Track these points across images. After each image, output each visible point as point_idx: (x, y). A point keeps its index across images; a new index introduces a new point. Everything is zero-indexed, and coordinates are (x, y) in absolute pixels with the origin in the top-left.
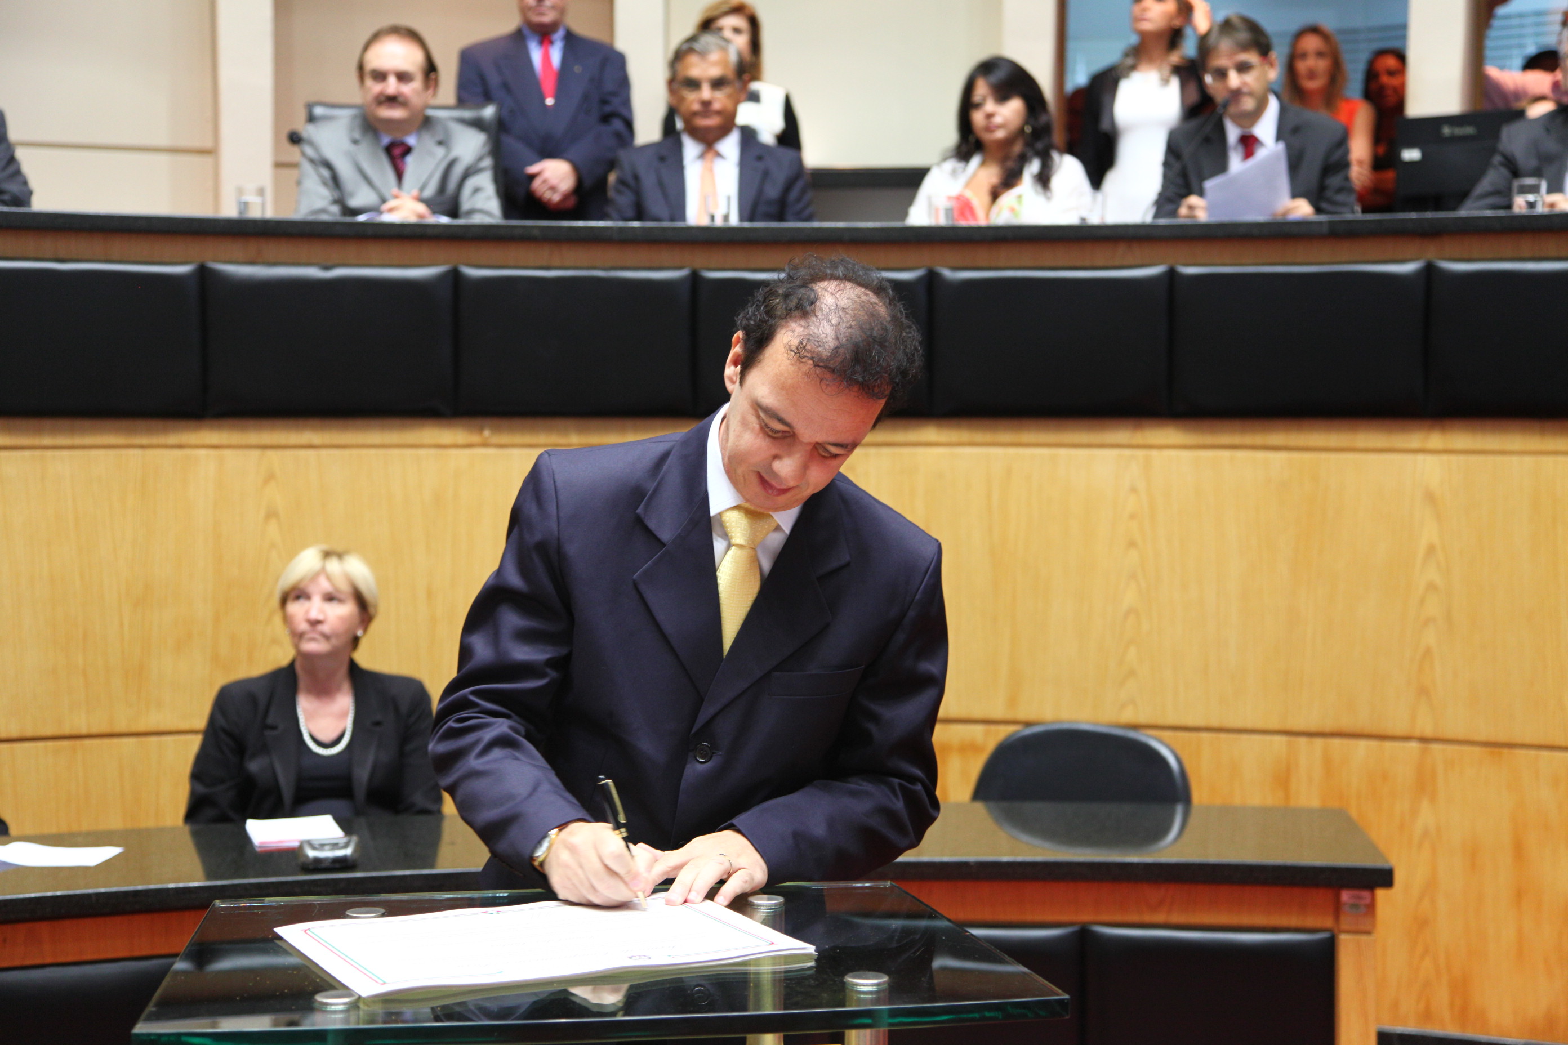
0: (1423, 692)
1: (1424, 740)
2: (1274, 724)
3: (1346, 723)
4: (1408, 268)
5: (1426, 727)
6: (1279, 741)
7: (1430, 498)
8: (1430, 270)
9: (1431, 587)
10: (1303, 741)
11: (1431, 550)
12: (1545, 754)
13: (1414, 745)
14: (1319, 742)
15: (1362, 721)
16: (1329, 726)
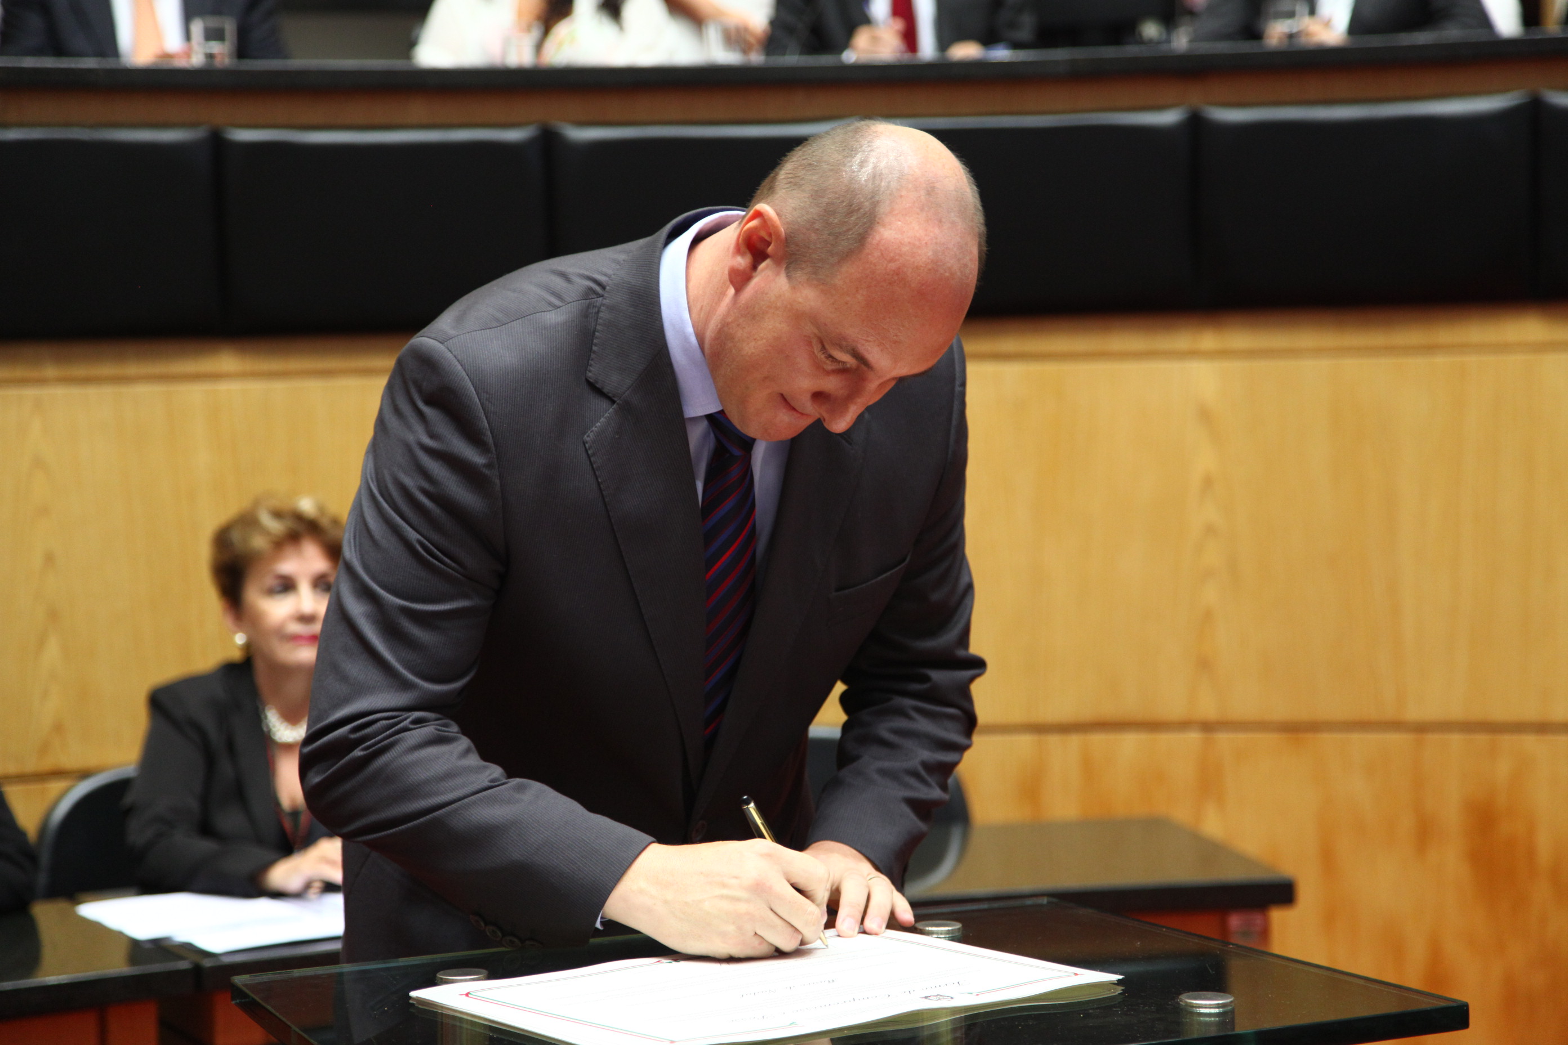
0: (1204, 665)
1: (1208, 727)
2: (1017, 716)
3: (1109, 710)
4: (1169, 117)
5: (1208, 708)
6: (1025, 741)
7: (1205, 416)
8: (1196, 122)
9: (1210, 530)
10: (1054, 740)
11: (1208, 482)
12: (1356, 737)
13: (1194, 737)
14: (1075, 740)
15: (1129, 706)
16: (1086, 713)
